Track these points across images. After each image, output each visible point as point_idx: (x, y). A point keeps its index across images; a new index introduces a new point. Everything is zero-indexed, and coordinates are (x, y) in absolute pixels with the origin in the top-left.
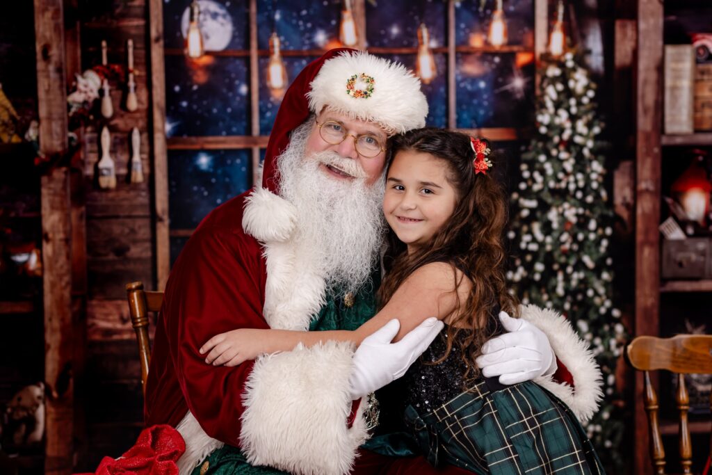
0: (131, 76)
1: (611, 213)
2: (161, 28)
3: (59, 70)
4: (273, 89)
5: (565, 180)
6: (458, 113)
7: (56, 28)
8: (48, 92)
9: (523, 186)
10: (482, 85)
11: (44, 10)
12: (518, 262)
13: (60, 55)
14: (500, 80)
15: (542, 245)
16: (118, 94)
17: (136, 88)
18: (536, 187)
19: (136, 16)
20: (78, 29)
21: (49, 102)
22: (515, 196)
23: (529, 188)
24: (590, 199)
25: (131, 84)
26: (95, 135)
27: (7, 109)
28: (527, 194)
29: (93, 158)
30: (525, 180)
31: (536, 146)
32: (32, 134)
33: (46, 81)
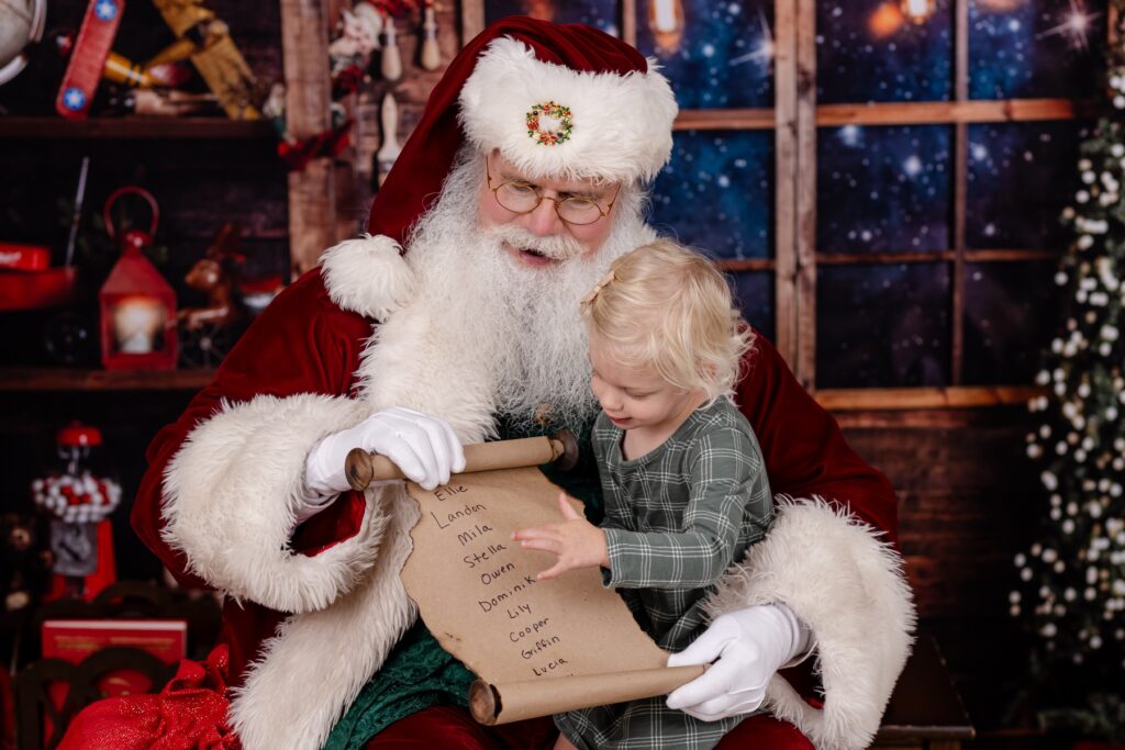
0: (430, 13)
3: (316, 3)
4: (660, 33)
6: (970, 74)
8: (299, 38)
9: (1082, 197)
10: (1014, 25)
12: (1072, 324)
14: (1046, 17)
15: (1114, 296)
16: (410, 41)
17: (437, 32)
18: (1106, 199)
21: (301, 54)
22: (1068, 213)
23: (1094, 200)
25: (430, 26)
26: (374, 108)
27: (236, 66)
28: (1091, 210)
29: (369, 144)
30: (1087, 187)
31: (1108, 130)
32: (274, 106)
33: (297, 21)
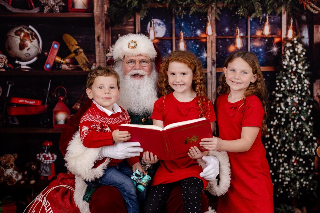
1: (312, 100)
2: (140, 29)
3: (103, 45)
5: (294, 87)
7: (102, 29)
8: (99, 53)
9: (277, 89)
10: (261, 50)
11: (98, 23)
13: (104, 39)
14: (268, 48)
15: (284, 111)
18: (282, 89)
19: (131, 25)
20: (110, 30)
21: (100, 56)
22: (274, 92)
23: (279, 89)
24: (304, 94)
27: (85, 59)
28: (279, 92)
30: (278, 86)
31: (282, 73)
32: (93, 67)
33: (99, 49)
